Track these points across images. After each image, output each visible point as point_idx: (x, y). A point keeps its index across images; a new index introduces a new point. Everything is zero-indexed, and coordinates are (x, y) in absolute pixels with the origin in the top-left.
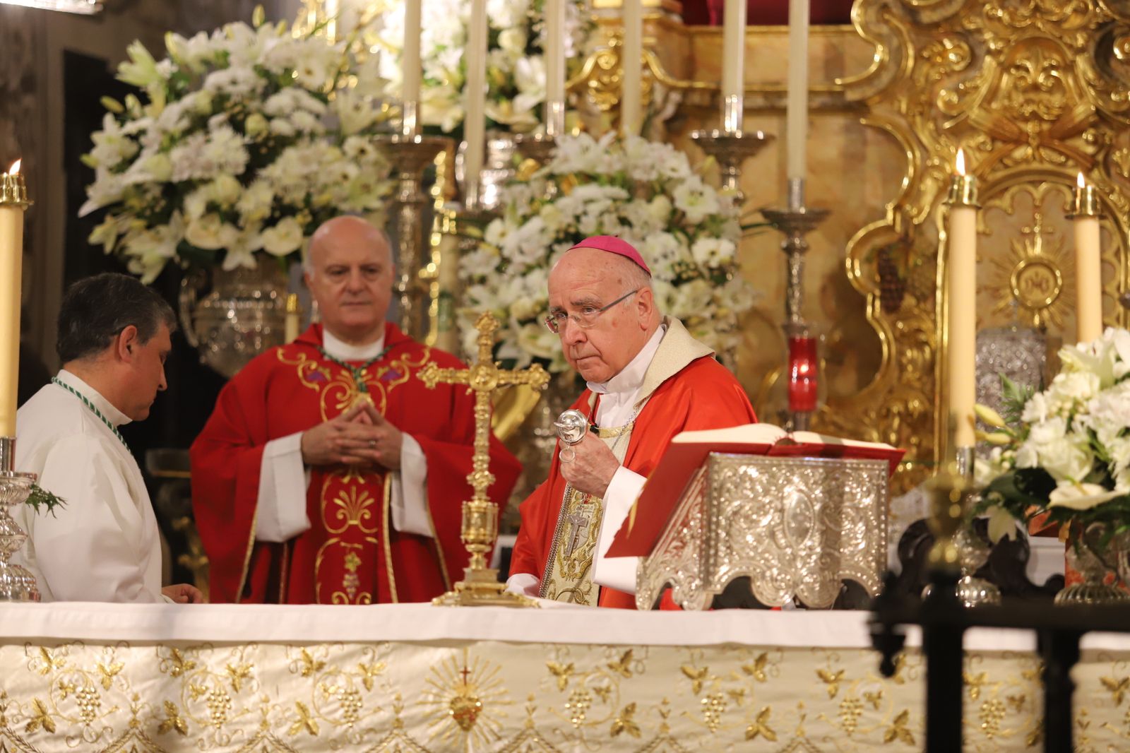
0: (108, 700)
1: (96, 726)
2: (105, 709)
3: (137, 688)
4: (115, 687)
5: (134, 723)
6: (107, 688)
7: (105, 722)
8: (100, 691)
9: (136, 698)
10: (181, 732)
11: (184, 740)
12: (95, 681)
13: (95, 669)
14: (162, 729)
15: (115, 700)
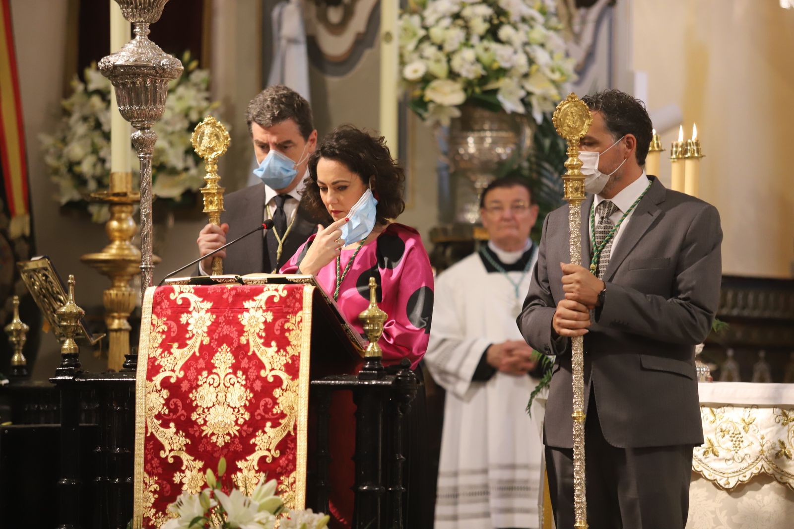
0: (747, 438)
1: (741, 453)
2: (746, 443)
3: (763, 432)
4: (751, 431)
5: (762, 452)
6: (746, 432)
7: (747, 451)
8: (743, 433)
9: (763, 438)
10: (789, 457)
11: (790, 462)
12: (740, 427)
13: (740, 421)
14: (777, 456)
15: (751, 439)
